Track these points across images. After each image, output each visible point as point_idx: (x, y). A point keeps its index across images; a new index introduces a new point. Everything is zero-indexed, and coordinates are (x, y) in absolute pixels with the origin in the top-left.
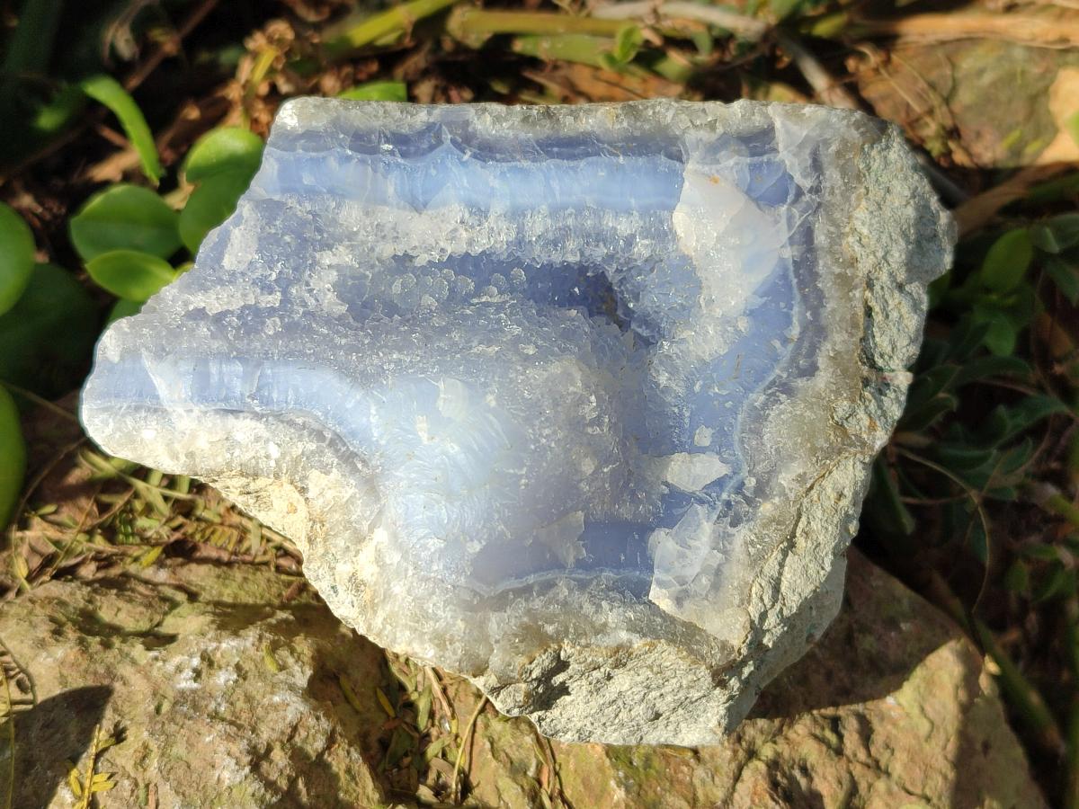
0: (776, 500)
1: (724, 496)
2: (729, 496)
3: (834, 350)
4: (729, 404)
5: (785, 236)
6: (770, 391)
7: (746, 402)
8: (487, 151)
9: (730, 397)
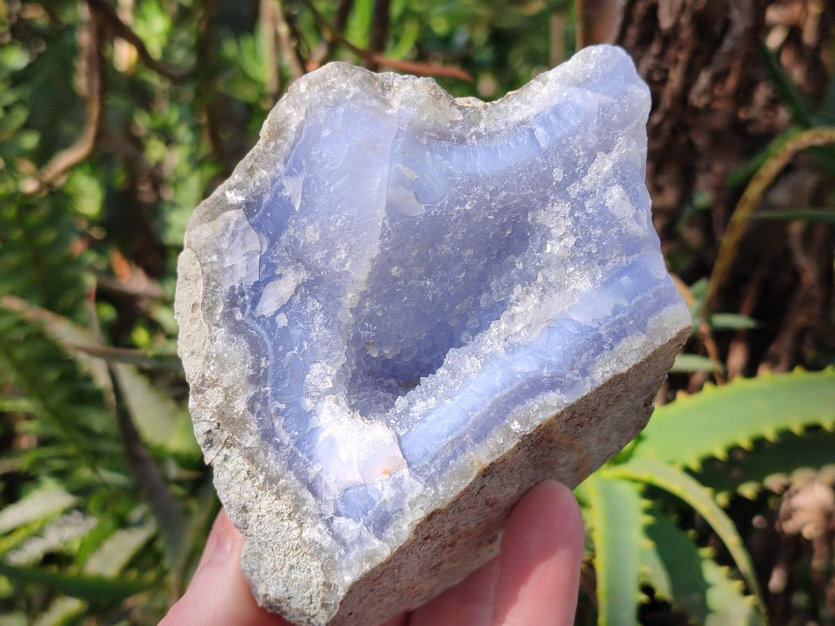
0: (218, 318)
1: (247, 297)
2: (244, 299)
3: (249, 429)
4: (281, 348)
5: (325, 478)
6: (262, 372)
7: (272, 357)
8: (535, 387)
9: (284, 353)
